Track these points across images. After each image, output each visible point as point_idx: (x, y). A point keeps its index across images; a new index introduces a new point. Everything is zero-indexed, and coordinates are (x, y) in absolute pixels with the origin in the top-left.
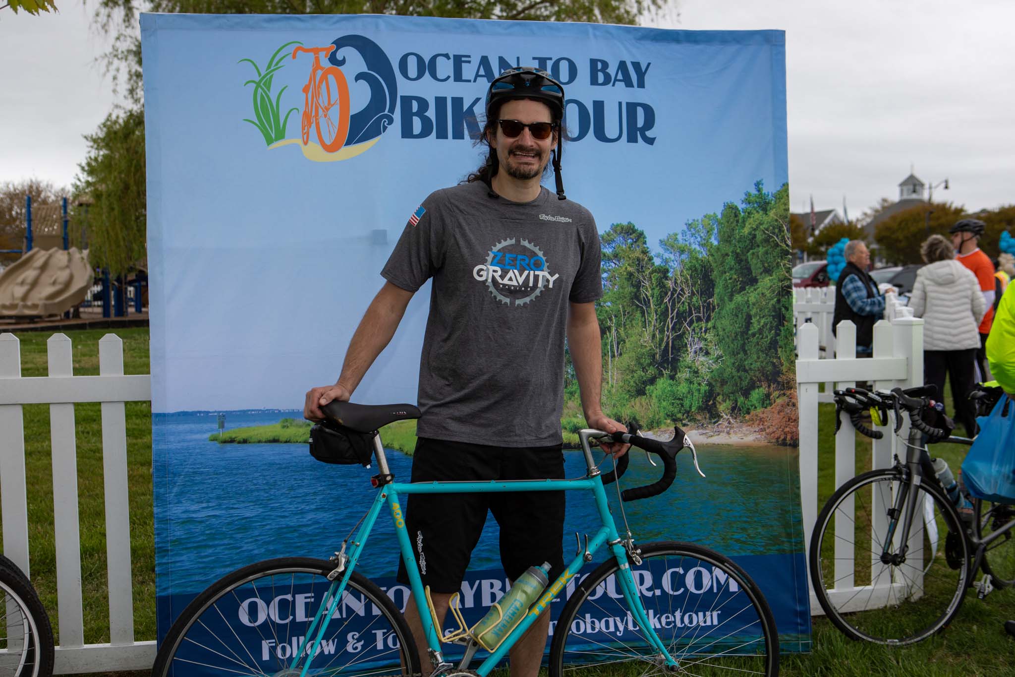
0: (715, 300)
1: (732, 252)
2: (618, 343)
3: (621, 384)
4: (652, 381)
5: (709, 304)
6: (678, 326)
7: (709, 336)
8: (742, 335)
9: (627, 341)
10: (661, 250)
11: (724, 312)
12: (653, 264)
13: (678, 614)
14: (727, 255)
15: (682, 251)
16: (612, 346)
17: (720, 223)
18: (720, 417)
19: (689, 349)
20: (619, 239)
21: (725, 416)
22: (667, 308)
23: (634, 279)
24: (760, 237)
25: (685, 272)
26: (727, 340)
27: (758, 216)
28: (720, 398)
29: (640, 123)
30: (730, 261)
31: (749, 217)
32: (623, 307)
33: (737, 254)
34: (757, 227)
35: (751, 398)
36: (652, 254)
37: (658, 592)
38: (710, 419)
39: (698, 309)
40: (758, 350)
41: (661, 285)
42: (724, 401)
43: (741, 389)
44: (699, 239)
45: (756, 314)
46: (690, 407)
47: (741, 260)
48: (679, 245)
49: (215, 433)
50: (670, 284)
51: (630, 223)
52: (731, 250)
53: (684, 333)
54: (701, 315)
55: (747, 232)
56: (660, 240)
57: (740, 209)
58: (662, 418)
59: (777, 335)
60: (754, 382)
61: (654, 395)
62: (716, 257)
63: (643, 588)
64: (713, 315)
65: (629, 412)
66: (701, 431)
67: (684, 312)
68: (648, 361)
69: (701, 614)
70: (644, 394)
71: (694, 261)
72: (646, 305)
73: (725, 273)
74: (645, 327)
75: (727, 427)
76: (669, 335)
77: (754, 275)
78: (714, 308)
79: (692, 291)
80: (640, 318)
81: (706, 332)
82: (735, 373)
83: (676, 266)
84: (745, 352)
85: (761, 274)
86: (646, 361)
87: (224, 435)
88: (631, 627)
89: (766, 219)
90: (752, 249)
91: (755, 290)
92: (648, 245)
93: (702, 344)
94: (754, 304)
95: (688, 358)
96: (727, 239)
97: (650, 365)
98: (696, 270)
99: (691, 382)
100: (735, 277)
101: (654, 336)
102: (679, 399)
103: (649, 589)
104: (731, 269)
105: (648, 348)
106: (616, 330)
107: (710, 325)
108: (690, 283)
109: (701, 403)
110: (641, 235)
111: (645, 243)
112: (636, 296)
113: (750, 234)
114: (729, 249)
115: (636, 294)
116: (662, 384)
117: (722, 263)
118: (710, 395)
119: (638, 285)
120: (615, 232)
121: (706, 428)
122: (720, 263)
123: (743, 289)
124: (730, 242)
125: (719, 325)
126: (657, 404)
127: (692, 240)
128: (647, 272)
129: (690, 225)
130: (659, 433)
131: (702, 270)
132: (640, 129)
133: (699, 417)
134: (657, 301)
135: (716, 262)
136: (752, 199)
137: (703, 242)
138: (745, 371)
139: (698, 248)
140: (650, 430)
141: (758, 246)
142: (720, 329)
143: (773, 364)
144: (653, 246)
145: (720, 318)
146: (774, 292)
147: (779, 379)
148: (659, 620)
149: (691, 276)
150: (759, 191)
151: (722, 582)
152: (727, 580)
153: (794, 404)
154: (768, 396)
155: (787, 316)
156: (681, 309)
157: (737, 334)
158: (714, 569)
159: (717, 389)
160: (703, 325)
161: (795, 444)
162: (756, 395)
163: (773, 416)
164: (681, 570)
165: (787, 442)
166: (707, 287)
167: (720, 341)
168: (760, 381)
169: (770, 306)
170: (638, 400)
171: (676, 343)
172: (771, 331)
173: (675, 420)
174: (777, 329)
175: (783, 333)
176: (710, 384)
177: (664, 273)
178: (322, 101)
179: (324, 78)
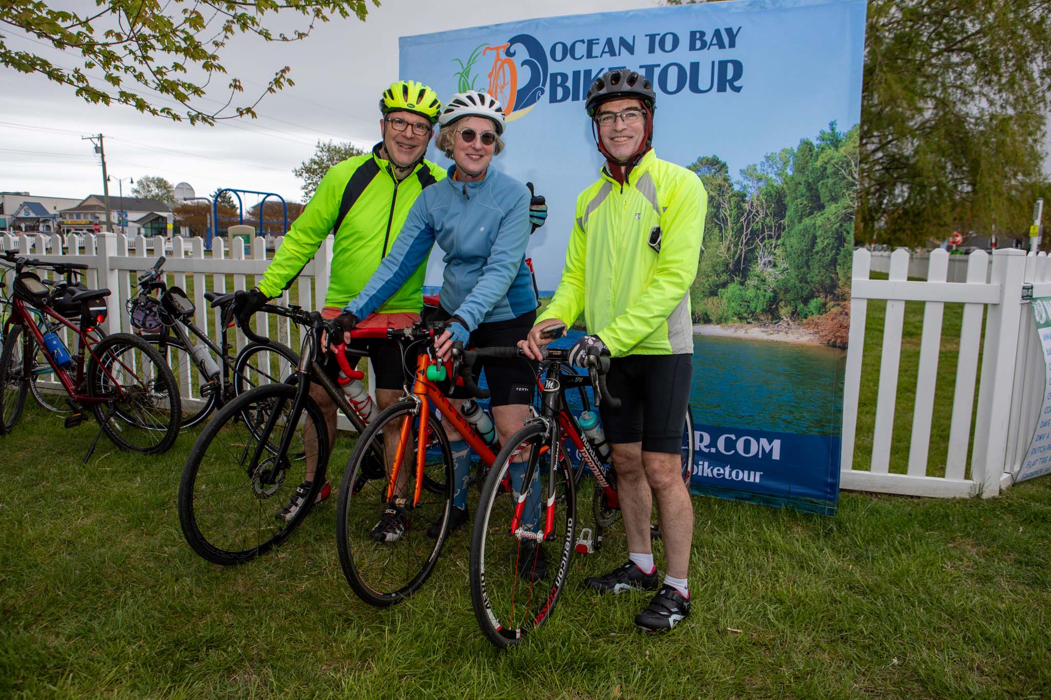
0: (786, 221)
1: (805, 181)
4: (724, 285)
5: (780, 224)
6: (750, 242)
7: (777, 252)
8: (807, 253)
10: (741, 179)
11: (793, 232)
12: (733, 190)
13: (728, 469)
14: (800, 183)
15: (760, 180)
17: (796, 156)
18: (780, 319)
19: (759, 261)
20: (705, 169)
21: (785, 319)
22: (742, 226)
23: (715, 202)
24: (830, 170)
25: (761, 197)
26: (794, 256)
27: (830, 152)
28: (782, 304)
29: (730, 74)
30: (802, 188)
31: (822, 152)
33: (809, 184)
34: (828, 161)
35: (809, 306)
36: (733, 181)
37: (713, 450)
38: (772, 320)
39: (770, 228)
40: (820, 266)
41: (739, 207)
42: (786, 306)
43: (802, 297)
44: (776, 169)
45: (820, 236)
46: (756, 309)
47: (812, 189)
48: (757, 174)
50: (746, 206)
51: (714, 156)
53: (756, 248)
54: (773, 233)
55: (819, 165)
56: (741, 171)
57: (814, 144)
58: (730, 316)
59: (837, 254)
60: (813, 292)
61: (724, 296)
62: (790, 185)
63: (702, 445)
64: (783, 234)
65: (701, 308)
66: (763, 329)
67: (757, 230)
68: (722, 269)
69: (746, 473)
70: (716, 295)
71: (770, 188)
72: (724, 222)
73: (797, 199)
74: (722, 241)
75: (786, 328)
76: (743, 249)
77: (822, 202)
78: (784, 228)
79: (766, 213)
80: (718, 235)
81: (775, 247)
82: (798, 284)
83: (753, 192)
84: (808, 267)
85: (828, 201)
86: (720, 269)
89: (836, 154)
90: (822, 179)
91: (822, 214)
92: (730, 173)
93: (771, 258)
94: (820, 227)
95: (758, 268)
96: (801, 169)
97: (723, 272)
98: (771, 195)
99: (758, 289)
100: (806, 202)
101: (729, 249)
102: (746, 301)
103: (706, 447)
104: (802, 196)
105: (723, 259)
107: (779, 242)
108: (765, 206)
109: (765, 307)
110: (724, 166)
111: (727, 172)
112: (716, 216)
113: (822, 166)
114: (802, 179)
115: (715, 213)
116: (733, 288)
117: (795, 190)
118: (774, 301)
119: (718, 207)
120: (702, 162)
121: (767, 327)
122: (792, 190)
123: (811, 213)
124: (803, 173)
125: (787, 242)
126: (726, 304)
127: (769, 170)
128: (727, 196)
130: (726, 327)
131: (776, 196)
132: (729, 81)
133: (762, 318)
134: (734, 219)
135: (789, 189)
136: (826, 136)
137: (779, 172)
138: (807, 282)
139: (774, 177)
140: (718, 324)
141: (828, 178)
142: (788, 246)
143: (832, 278)
144: (734, 175)
145: (789, 237)
146: (838, 217)
147: (836, 292)
148: (712, 470)
149: (766, 201)
150: (833, 130)
151: (767, 450)
152: (771, 450)
153: (847, 314)
154: (824, 305)
155: (848, 239)
156: (755, 228)
157: (802, 251)
158: (761, 439)
159: (781, 297)
160: (774, 242)
161: (844, 347)
162: (814, 303)
163: (826, 322)
164: (733, 437)
165: (838, 345)
166: (780, 210)
167: (788, 256)
168: (819, 292)
169: (833, 229)
170: (710, 299)
171: (748, 255)
172: (832, 250)
173: (741, 318)
174: (838, 249)
175: (842, 253)
176: (774, 291)
177: (742, 197)
178: (500, 82)
179: (502, 66)
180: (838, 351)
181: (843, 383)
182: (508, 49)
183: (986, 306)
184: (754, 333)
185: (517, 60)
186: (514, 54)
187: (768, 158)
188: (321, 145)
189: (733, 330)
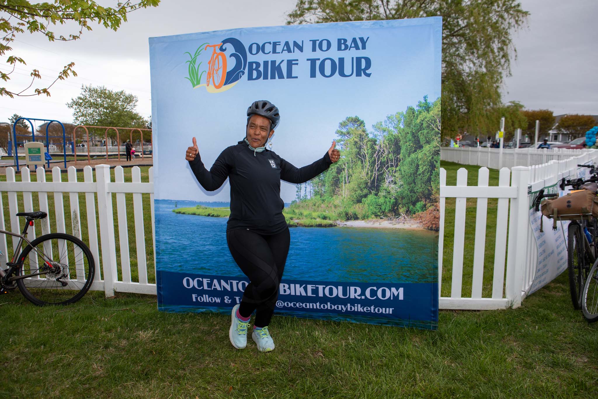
0: (401, 156)
1: (411, 132)
2: (348, 177)
3: (349, 197)
4: (366, 196)
5: (398, 158)
6: (380, 169)
7: (396, 175)
8: (414, 175)
9: (353, 176)
10: (373, 131)
11: (405, 163)
12: (368, 137)
13: (372, 307)
14: (408, 133)
15: (384, 131)
16: (345, 178)
17: (405, 117)
18: (400, 215)
19: (386, 181)
20: (350, 125)
21: (402, 215)
22: (375, 159)
23: (358, 145)
24: (425, 125)
25: (385, 142)
26: (405, 176)
27: (425, 114)
28: (400, 206)
30: (410, 136)
31: (420, 114)
32: (352, 158)
33: (413, 133)
34: (424, 120)
35: (416, 206)
36: (368, 132)
37: (363, 297)
38: (395, 216)
39: (391, 161)
40: (421, 182)
41: (373, 148)
42: (403, 207)
43: (412, 202)
44: (394, 125)
45: (421, 164)
46: (385, 210)
47: (415, 136)
48: (383, 128)
49: (174, 209)
50: (377, 147)
51: (356, 116)
52: (410, 130)
53: (384, 173)
54: (393, 164)
55: (418, 122)
56: (372, 125)
57: (415, 110)
58: (370, 214)
59: (431, 175)
60: (419, 198)
61: (366, 203)
62: (402, 134)
63: (356, 295)
64: (399, 164)
65: (352, 211)
66: (390, 222)
67: (384, 162)
69: (384, 309)
70: (361, 202)
71: (391, 136)
72: (364, 158)
73: (407, 142)
74: (363, 169)
75: (403, 220)
76: (376, 173)
77: (421, 144)
78: (400, 160)
79: (389, 151)
80: (360, 165)
81: (395, 172)
82: (409, 193)
83: (381, 139)
84: (415, 183)
85: (425, 143)
86: (363, 186)
87: (177, 210)
88: (349, 309)
89: (428, 115)
90: (420, 130)
91: (421, 152)
92: (366, 127)
93: (393, 179)
94: (420, 159)
95: (385, 185)
96: (408, 125)
97: (365, 188)
98: (391, 140)
99: (386, 197)
100: (412, 144)
101: (367, 174)
102: (379, 205)
103: (358, 296)
104: (410, 140)
105: (364, 180)
106: (348, 170)
107: (398, 169)
108: (388, 147)
109: (390, 208)
110: (362, 122)
111: (364, 126)
112: (359, 153)
113: (420, 123)
114: (409, 130)
115: (358, 152)
116: (371, 197)
118: (396, 204)
119: (360, 148)
120: (348, 121)
121: (392, 220)
122: (404, 137)
123: (415, 151)
124: (410, 127)
125: (402, 169)
126: (367, 208)
127: (390, 125)
128: (365, 141)
129: (389, 117)
130: (368, 222)
131: (394, 141)
133: (389, 215)
134: (370, 156)
135: (402, 137)
136: (422, 105)
137: (396, 126)
138: (415, 193)
139: (393, 129)
140: (363, 220)
141: (424, 129)
142: (402, 171)
143: (428, 190)
144: (369, 128)
145: (403, 165)
146: (430, 153)
147: (431, 197)
148: (363, 309)
149: (389, 144)
150: (425, 101)
151: (396, 295)
152: (398, 294)
153: (438, 210)
154: (425, 205)
155: (437, 166)
156: (383, 160)
157: (411, 174)
158: (392, 288)
159: (400, 201)
160: (394, 169)
161: (437, 230)
162: (419, 205)
163: (427, 216)
164: (375, 288)
165: (433, 228)
166: (397, 150)
167: (403, 177)
168: (421, 198)
169: (428, 160)
170: (357, 205)
171: (379, 177)
172: (428, 173)
173: (376, 216)
174: (431, 172)
175: (434, 174)
176: (396, 199)
177: (374, 142)
178: (216, 67)
179: (217, 57)
180: (433, 232)
181: (438, 251)
182: (222, 47)
183: (510, 199)
184: (385, 224)
185: (227, 53)
186: (225, 49)
187: (389, 118)
188: (85, 87)
189: (372, 223)
